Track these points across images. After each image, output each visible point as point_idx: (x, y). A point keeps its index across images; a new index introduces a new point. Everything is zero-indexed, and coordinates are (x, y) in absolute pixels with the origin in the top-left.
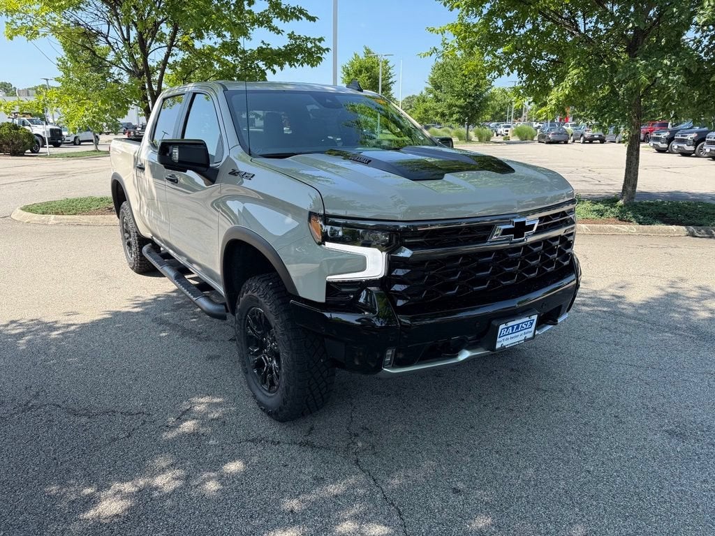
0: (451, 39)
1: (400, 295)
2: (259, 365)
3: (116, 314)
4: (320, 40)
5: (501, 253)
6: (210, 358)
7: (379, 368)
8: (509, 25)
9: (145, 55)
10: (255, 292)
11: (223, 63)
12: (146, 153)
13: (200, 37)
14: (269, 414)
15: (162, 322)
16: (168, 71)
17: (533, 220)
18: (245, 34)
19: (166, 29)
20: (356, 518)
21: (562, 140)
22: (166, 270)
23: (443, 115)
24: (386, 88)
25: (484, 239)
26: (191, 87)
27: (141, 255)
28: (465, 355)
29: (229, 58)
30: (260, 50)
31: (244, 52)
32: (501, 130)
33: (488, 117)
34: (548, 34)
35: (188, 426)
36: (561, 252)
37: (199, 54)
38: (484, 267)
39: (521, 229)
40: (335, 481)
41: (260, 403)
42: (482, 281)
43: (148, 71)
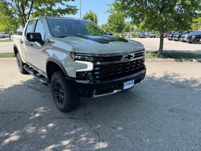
0: (113, 7)
1: (97, 75)
2: (58, 97)
3: (16, 85)
4: (76, 7)
5: (124, 63)
6: (44, 96)
7: (92, 96)
8: (129, 4)
9: (24, 10)
10: (56, 76)
11: (47, 13)
12: (23, 38)
13: (40, 5)
14: (61, 111)
15: (29, 87)
16: (31, 15)
17: (133, 55)
18: (54, 5)
19: (30, 3)
20: (85, 136)
21: (144, 37)
22: (30, 72)
23: (112, 30)
24: (96, 22)
25: (120, 60)
26: (36, 18)
27: (23, 69)
28: (115, 91)
29: (49, 12)
30: (58, 10)
31: (53, 10)
32: (128, 34)
33: (124, 31)
34: (139, 6)
35: (37, 115)
36: (141, 63)
37: (40, 10)
38: (120, 67)
39: (129, 57)
40: (80, 127)
41: (58, 108)
42: (119, 71)
43: (25, 15)
